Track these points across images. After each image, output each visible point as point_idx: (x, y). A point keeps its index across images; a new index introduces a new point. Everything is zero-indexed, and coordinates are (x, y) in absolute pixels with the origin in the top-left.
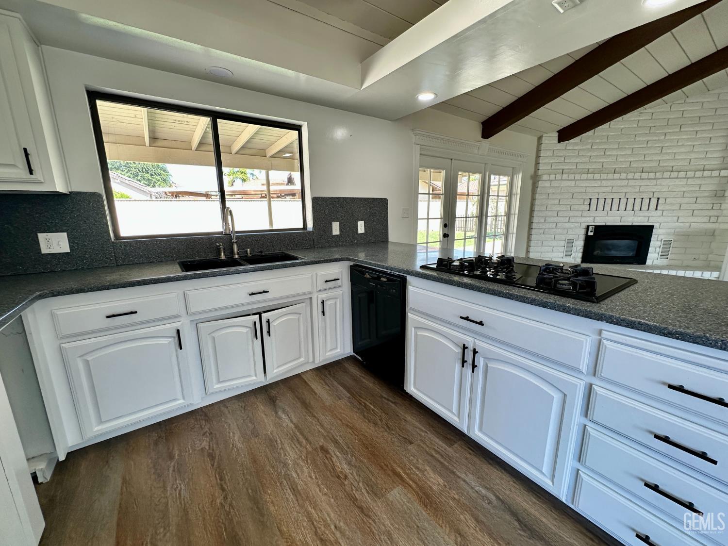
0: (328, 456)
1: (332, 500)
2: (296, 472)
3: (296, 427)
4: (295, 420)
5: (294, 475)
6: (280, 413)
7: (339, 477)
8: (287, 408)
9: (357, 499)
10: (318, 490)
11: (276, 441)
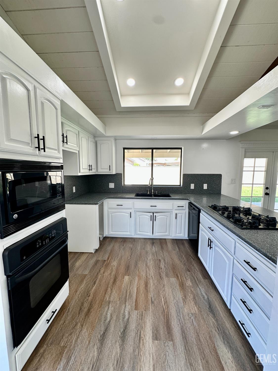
0: (160, 262)
1: (154, 271)
2: (149, 261)
3: (156, 252)
4: (156, 250)
5: (148, 262)
6: (153, 247)
7: (159, 268)
8: (156, 246)
9: (161, 274)
10: (152, 268)
11: (148, 253)
